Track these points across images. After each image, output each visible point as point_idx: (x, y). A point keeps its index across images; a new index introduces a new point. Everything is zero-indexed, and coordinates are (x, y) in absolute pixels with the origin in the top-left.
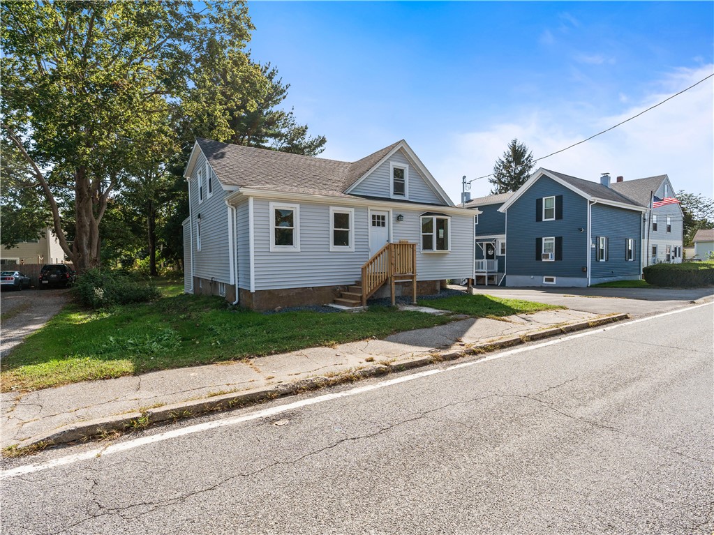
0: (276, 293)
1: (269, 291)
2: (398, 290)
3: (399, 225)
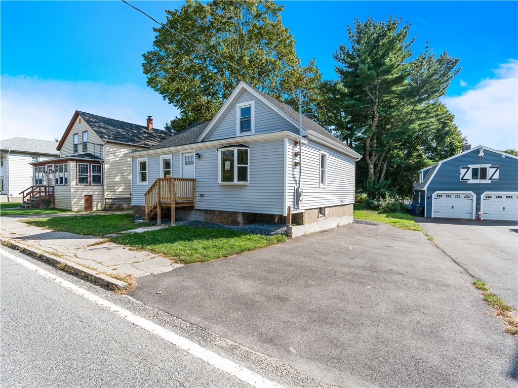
2: (201, 216)
3: (200, 162)
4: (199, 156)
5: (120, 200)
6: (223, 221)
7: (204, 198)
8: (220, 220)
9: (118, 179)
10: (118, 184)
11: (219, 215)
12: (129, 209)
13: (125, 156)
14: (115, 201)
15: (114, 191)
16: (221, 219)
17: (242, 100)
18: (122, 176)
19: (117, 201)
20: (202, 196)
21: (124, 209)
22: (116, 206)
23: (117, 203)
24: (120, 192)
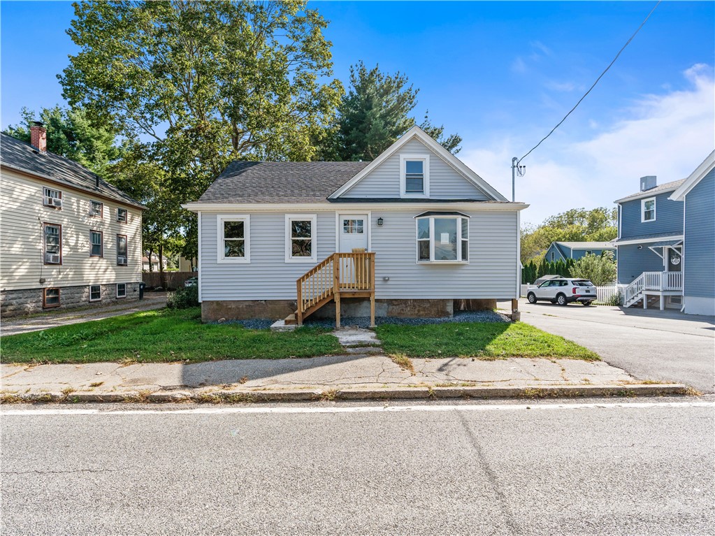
0: (225, 305)
1: (218, 302)
2: (381, 309)
3: (380, 230)
4: (380, 221)
5: (20, 295)
6: (421, 313)
7: (389, 283)
8: (416, 312)
9: (16, 248)
10: (17, 259)
11: (414, 306)
12: (37, 312)
13: (31, 199)
14: (11, 296)
15: (11, 276)
16: (419, 311)
17: (405, 151)
18: (26, 243)
19: (14, 296)
20: (385, 280)
21: (27, 313)
22: (11, 308)
23: (14, 302)
24: (22, 278)
